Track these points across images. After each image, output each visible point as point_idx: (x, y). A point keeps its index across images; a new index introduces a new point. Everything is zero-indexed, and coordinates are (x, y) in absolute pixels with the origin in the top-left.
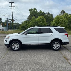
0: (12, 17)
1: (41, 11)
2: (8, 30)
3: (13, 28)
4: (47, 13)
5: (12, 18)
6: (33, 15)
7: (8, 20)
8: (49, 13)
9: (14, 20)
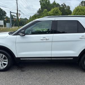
0: (18, 10)
1: (55, 2)
2: (12, 27)
3: (18, 24)
4: (62, 5)
5: (17, 12)
6: (44, 8)
7: (12, 13)
8: (65, 5)
9: (19, 14)
